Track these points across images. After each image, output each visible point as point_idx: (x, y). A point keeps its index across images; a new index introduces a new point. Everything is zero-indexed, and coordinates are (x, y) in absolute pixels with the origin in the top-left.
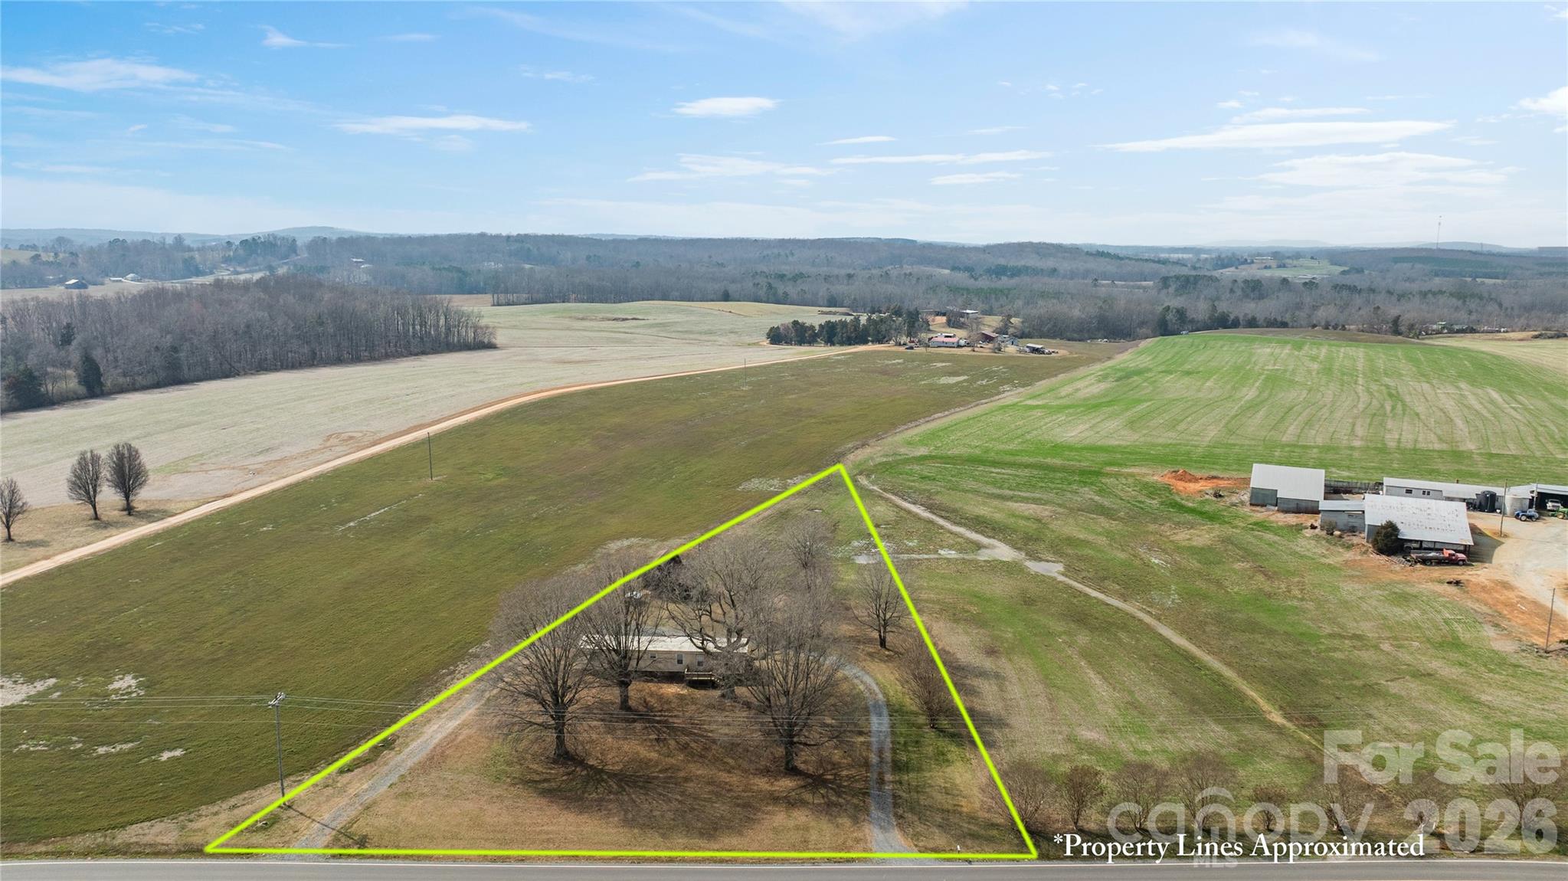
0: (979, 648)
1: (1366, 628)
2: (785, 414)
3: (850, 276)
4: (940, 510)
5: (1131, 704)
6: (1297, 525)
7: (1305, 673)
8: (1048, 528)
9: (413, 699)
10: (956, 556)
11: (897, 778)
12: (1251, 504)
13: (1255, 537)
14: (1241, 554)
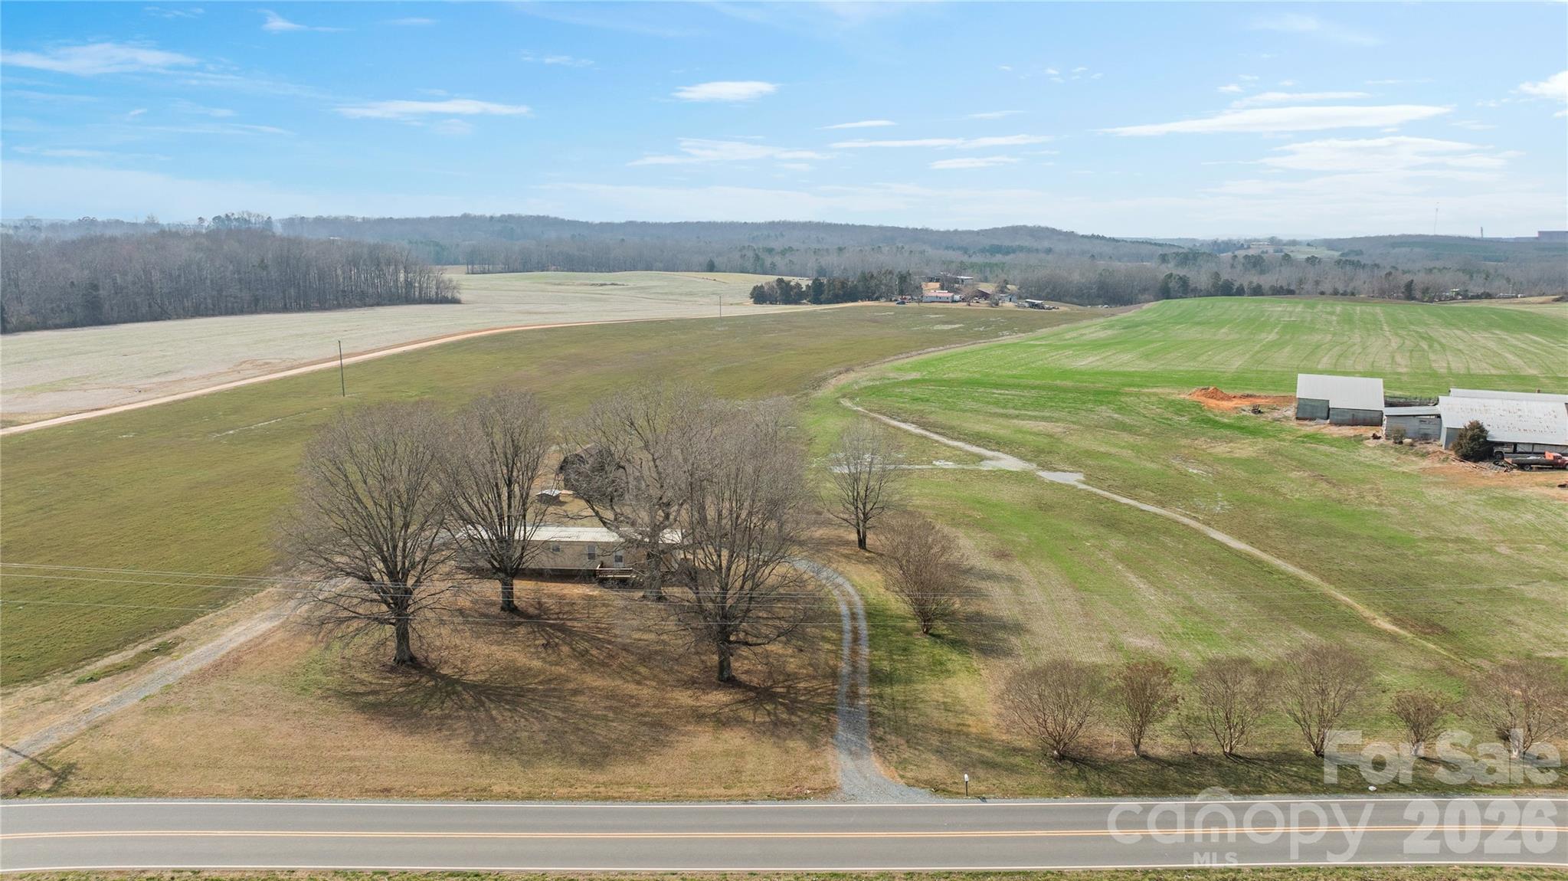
0: (986, 551)
1: (1469, 531)
2: (762, 347)
3: (840, 249)
4: (934, 427)
5: (1191, 608)
6: (1355, 436)
7: (1407, 577)
8: (1062, 443)
9: (222, 598)
10: (954, 467)
11: (877, 691)
12: (1297, 418)
13: (1308, 448)
14: (1295, 464)
